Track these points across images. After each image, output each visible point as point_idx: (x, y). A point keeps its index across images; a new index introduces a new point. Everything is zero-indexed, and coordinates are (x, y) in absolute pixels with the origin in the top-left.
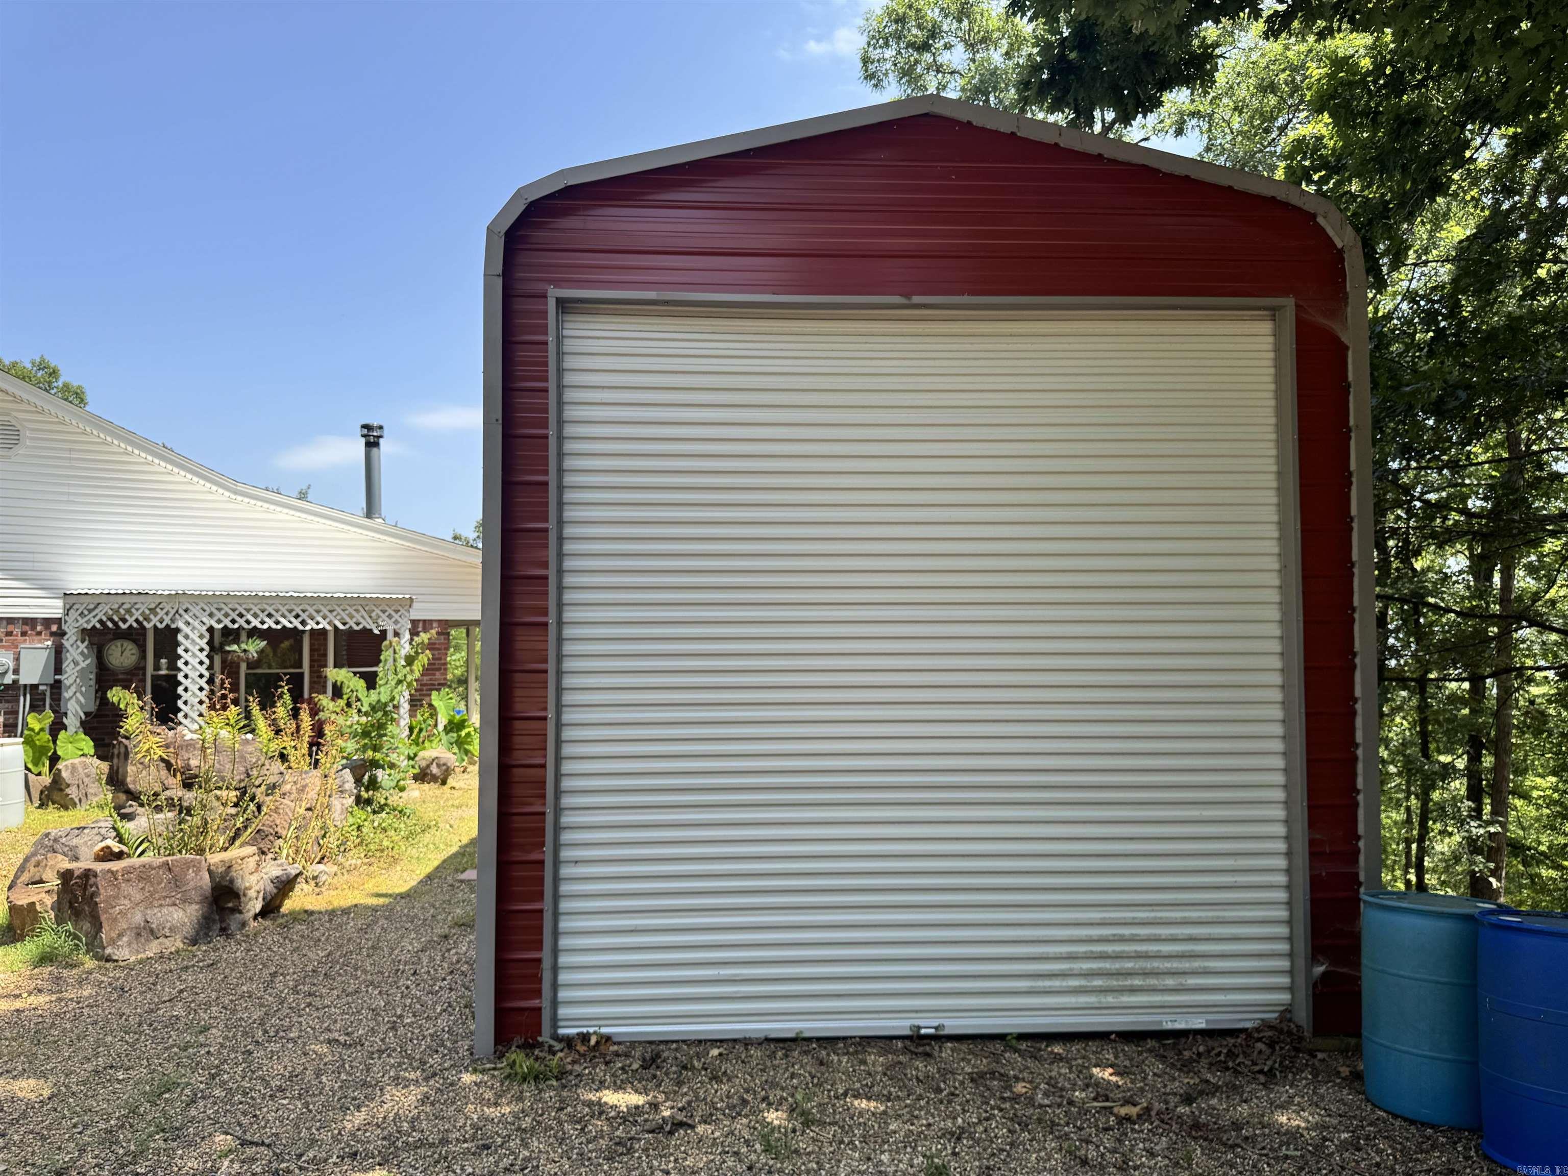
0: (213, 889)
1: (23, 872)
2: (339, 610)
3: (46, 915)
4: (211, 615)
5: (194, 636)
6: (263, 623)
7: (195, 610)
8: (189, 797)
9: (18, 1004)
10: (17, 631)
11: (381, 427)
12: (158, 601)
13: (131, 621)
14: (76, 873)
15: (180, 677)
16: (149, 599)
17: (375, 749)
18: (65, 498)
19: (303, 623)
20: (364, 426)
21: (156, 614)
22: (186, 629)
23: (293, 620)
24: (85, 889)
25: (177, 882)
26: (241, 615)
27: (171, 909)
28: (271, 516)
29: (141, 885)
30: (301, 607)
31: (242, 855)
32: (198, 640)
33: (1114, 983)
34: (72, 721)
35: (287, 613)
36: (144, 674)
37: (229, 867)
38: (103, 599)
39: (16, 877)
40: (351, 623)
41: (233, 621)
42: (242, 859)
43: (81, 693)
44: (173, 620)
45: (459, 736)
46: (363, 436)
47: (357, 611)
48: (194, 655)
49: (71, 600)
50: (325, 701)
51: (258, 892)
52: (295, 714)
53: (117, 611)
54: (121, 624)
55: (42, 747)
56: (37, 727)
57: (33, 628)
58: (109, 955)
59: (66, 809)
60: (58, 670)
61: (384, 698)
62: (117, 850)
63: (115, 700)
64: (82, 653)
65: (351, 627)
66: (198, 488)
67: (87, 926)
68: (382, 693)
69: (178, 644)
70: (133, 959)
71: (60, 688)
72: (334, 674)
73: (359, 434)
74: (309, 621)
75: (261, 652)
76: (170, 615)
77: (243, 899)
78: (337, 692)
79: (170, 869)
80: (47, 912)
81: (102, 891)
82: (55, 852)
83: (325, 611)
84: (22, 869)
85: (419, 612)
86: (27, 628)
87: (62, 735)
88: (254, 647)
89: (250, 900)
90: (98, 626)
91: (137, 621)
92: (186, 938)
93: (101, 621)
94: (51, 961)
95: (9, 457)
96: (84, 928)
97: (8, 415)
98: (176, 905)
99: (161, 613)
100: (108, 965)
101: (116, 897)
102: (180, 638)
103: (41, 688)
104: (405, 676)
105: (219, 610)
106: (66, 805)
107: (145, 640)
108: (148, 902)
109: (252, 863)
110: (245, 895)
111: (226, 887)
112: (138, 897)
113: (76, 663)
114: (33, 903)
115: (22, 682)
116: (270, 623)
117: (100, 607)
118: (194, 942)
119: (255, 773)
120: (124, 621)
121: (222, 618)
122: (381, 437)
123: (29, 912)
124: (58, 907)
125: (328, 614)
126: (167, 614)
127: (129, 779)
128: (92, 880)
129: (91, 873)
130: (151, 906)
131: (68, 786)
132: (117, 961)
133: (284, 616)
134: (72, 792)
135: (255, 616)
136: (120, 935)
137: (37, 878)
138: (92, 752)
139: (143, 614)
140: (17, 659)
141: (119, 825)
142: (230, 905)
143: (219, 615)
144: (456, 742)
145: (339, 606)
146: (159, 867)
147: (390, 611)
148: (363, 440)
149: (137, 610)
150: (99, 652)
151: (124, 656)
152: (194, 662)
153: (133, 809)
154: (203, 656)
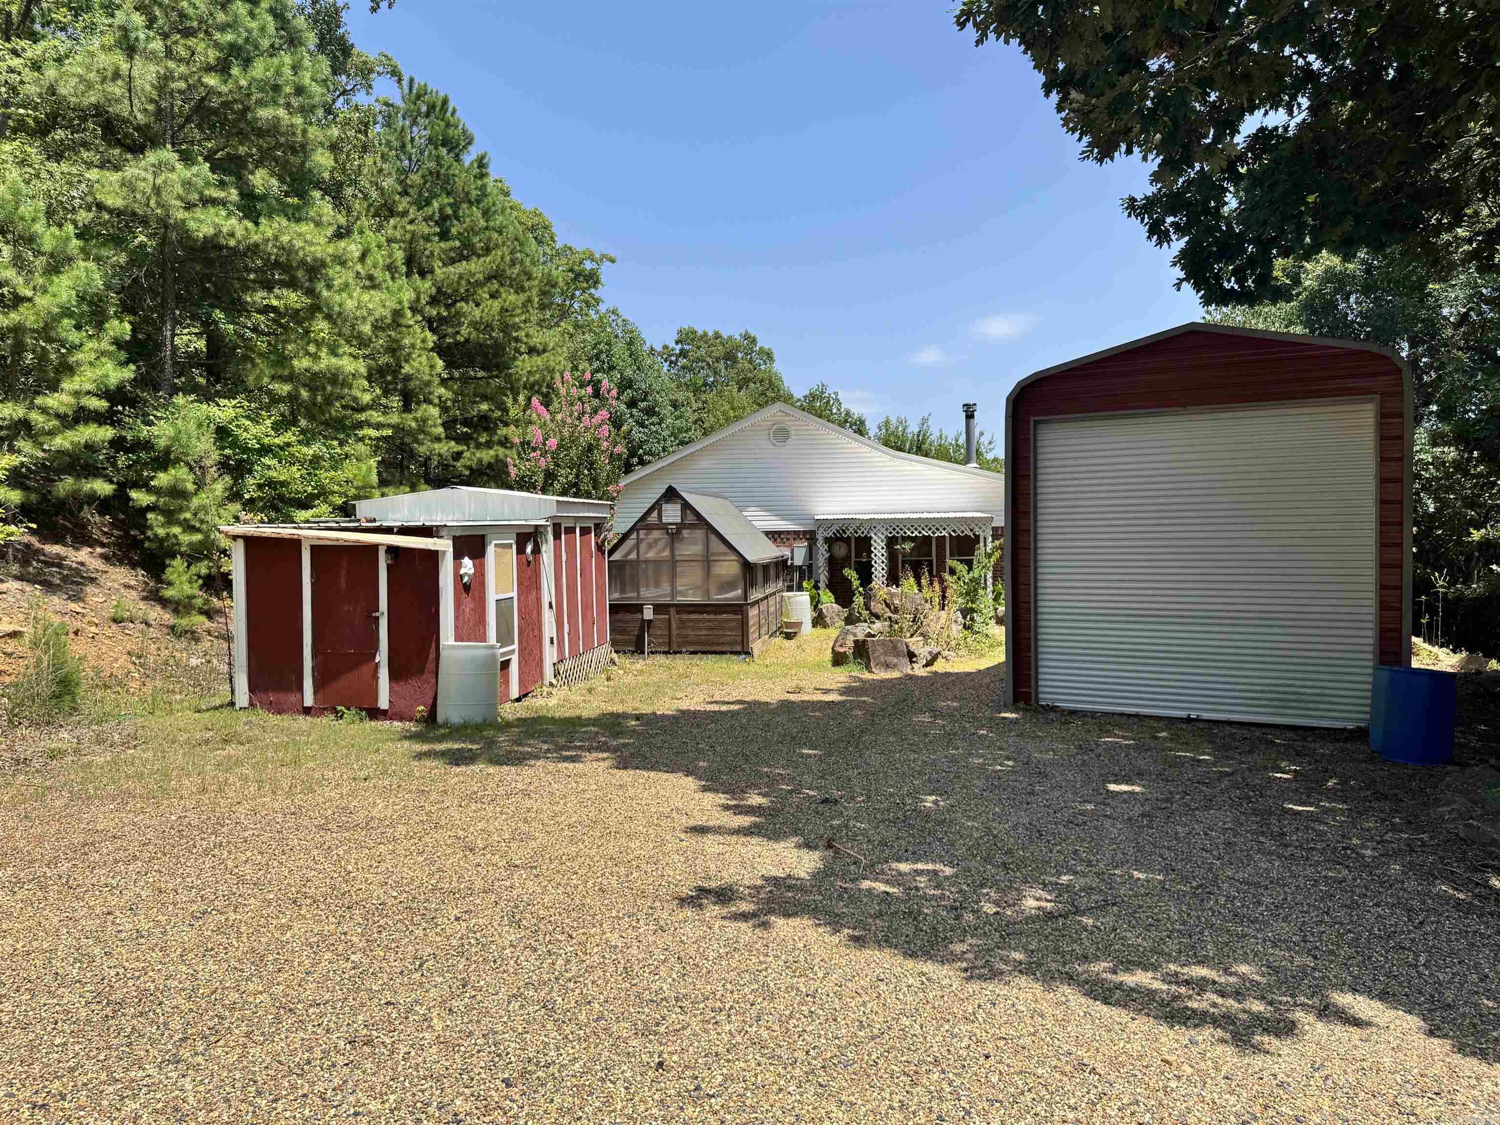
0: (908, 652)
1: (837, 642)
2: (952, 525)
4: (887, 530)
5: (879, 541)
6: (912, 533)
7: (879, 527)
8: (894, 617)
10: (791, 537)
11: (974, 405)
12: (861, 523)
13: (848, 533)
14: (861, 641)
15: (873, 562)
16: (856, 521)
17: (973, 602)
19: (934, 533)
20: (965, 405)
21: (860, 530)
22: (875, 537)
23: (928, 531)
24: (864, 646)
25: (895, 647)
26: (901, 529)
27: (893, 657)
28: (913, 468)
29: (883, 648)
30: (932, 524)
31: (918, 640)
32: (881, 543)
33: (1283, 704)
34: (822, 585)
36: (852, 562)
37: (913, 644)
38: (835, 522)
39: (834, 644)
40: (959, 532)
41: (898, 533)
43: (826, 571)
44: (868, 533)
46: (965, 411)
47: (962, 525)
48: (879, 551)
49: (820, 522)
50: (947, 576)
51: (924, 656)
52: (931, 583)
53: (841, 528)
54: (843, 535)
55: (813, 596)
56: (808, 587)
57: (799, 536)
58: (874, 671)
59: (824, 628)
60: (811, 558)
61: (976, 575)
62: (873, 634)
63: (845, 574)
64: (825, 550)
65: (959, 534)
66: (874, 455)
67: (865, 660)
68: (976, 573)
69: (871, 545)
70: (882, 674)
71: (813, 568)
72: (950, 562)
73: (963, 410)
75: (911, 549)
76: (867, 530)
77: (918, 658)
78: (952, 572)
79: (893, 643)
80: (850, 654)
81: (870, 648)
83: (945, 526)
86: (796, 536)
87: (821, 592)
88: (908, 546)
89: (921, 659)
90: (833, 536)
91: (851, 533)
92: (900, 669)
93: (834, 533)
94: (854, 672)
95: (785, 446)
97: (783, 423)
98: (895, 656)
99: (863, 529)
100: (874, 675)
101: (875, 650)
102: (872, 542)
103: (804, 567)
104: (986, 564)
105: (890, 527)
106: (825, 626)
107: (851, 544)
109: (921, 643)
110: (919, 656)
111: (912, 652)
112: (882, 651)
113: (822, 555)
114: (845, 652)
115: (795, 564)
116: (916, 533)
117: (833, 527)
120: (845, 534)
121: (892, 531)
122: (974, 411)
124: (854, 654)
126: (865, 530)
127: (872, 608)
129: (866, 641)
130: (886, 656)
131: (825, 616)
133: (924, 530)
134: (828, 620)
135: (909, 529)
136: (877, 665)
137: (844, 643)
138: (834, 600)
139: (854, 529)
140: (792, 552)
141: (871, 625)
142: (914, 660)
143: (891, 529)
145: (952, 523)
146: (889, 642)
147: (981, 525)
148: (965, 414)
149: (851, 527)
150: (830, 550)
151: (840, 551)
152: (879, 555)
153: (873, 619)
154: (883, 552)
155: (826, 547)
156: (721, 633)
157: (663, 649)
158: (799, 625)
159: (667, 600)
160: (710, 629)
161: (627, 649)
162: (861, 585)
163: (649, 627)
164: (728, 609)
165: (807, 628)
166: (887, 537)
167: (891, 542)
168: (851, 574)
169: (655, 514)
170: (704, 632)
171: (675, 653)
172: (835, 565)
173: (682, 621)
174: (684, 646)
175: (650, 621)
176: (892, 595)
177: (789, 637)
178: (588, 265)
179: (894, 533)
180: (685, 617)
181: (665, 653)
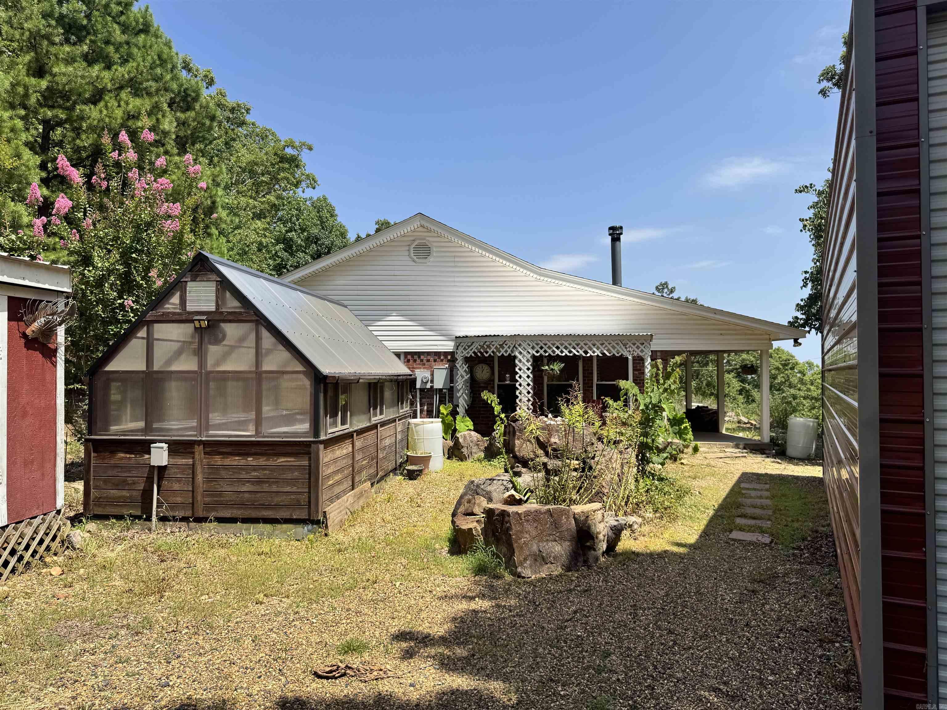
0: (578, 531)
1: (460, 505)
2: (606, 343)
3: (478, 538)
4: (533, 348)
5: (524, 360)
6: (562, 352)
7: (524, 345)
8: (552, 464)
9: (473, 606)
10: (432, 359)
11: (621, 228)
12: (503, 340)
13: (490, 352)
14: (497, 512)
15: (517, 385)
16: (499, 339)
18: (453, 284)
20: (610, 228)
21: (503, 348)
22: (520, 357)
23: (579, 350)
24: (502, 524)
26: (549, 348)
27: (554, 543)
28: (559, 288)
29: (535, 525)
30: (584, 342)
31: (594, 508)
32: (526, 363)
34: (461, 410)
35: (576, 346)
36: (494, 384)
37: (587, 517)
38: (475, 340)
39: (456, 508)
40: (614, 352)
41: (545, 351)
42: (594, 512)
43: (466, 394)
44: (512, 351)
45: (680, 429)
46: (610, 235)
47: (617, 344)
48: (524, 372)
49: (460, 340)
51: (604, 536)
53: (482, 347)
54: (485, 354)
55: (448, 424)
56: (445, 412)
57: (439, 358)
58: (520, 573)
59: (462, 461)
60: (452, 381)
62: (518, 498)
63: (485, 398)
64: (465, 371)
65: (614, 354)
66: (519, 273)
67: (504, 550)
70: (533, 577)
71: (453, 391)
73: (608, 233)
74: (589, 351)
75: (561, 371)
76: (511, 348)
77: (596, 541)
79: (551, 515)
80: (479, 536)
81: (513, 527)
82: (478, 494)
83: (598, 344)
84: (459, 503)
85: (658, 345)
86: (436, 357)
87: (458, 418)
88: (557, 367)
89: (600, 541)
90: (473, 355)
91: (493, 352)
92: (563, 565)
93: (474, 352)
94: (485, 572)
95: (426, 263)
96: (503, 551)
97: (424, 239)
98: (556, 541)
99: (506, 347)
100: (519, 580)
101: (521, 532)
102: (517, 362)
103: (444, 391)
104: (670, 385)
105: (537, 344)
106: (462, 458)
107: (493, 364)
108: (540, 537)
109: (599, 514)
110: (597, 538)
111: (586, 530)
112: (534, 533)
113: (463, 377)
114: (471, 529)
115: (435, 387)
116: (566, 352)
117: (474, 345)
118: (568, 569)
119: (589, 449)
120: (487, 352)
121: (539, 350)
122: (621, 234)
123: (469, 534)
124: (485, 531)
125: (600, 346)
126: (509, 347)
127: (516, 449)
128: (507, 518)
129: (505, 513)
130: (541, 540)
131: (462, 447)
132: (524, 578)
133: (574, 348)
134: (464, 450)
135: (558, 348)
136: (525, 559)
137: (470, 511)
138: (472, 428)
139: (496, 348)
140: (432, 375)
141: (514, 479)
142: (588, 544)
143: (538, 348)
144: (678, 432)
145: (606, 341)
146: (545, 513)
147: (638, 344)
148: (610, 237)
149: (493, 345)
150: (471, 371)
151: (482, 372)
152: (524, 376)
153: (520, 469)
154: (529, 373)
155: (465, 367)
156: (274, 488)
157: (179, 514)
158: (425, 460)
159: (190, 436)
160: (259, 481)
161: (125, 512)
162: (503, 410)
163: (160, 479)
164: (289, 449)
165: (438, 462)
166: (533, 357)
167: (537, 362)
168: (492, 397)
169: (175, 299)
170: (247, 487)
171: (199, 520)
172: (477, 389)
173: (214, 469)
174: (214, 509)
175: (162, 469)
176: (548, 429)
177: (412, 476)
178: (289, 151)
179: (542, 352)
180: (218, 460)
181: (184, 519)
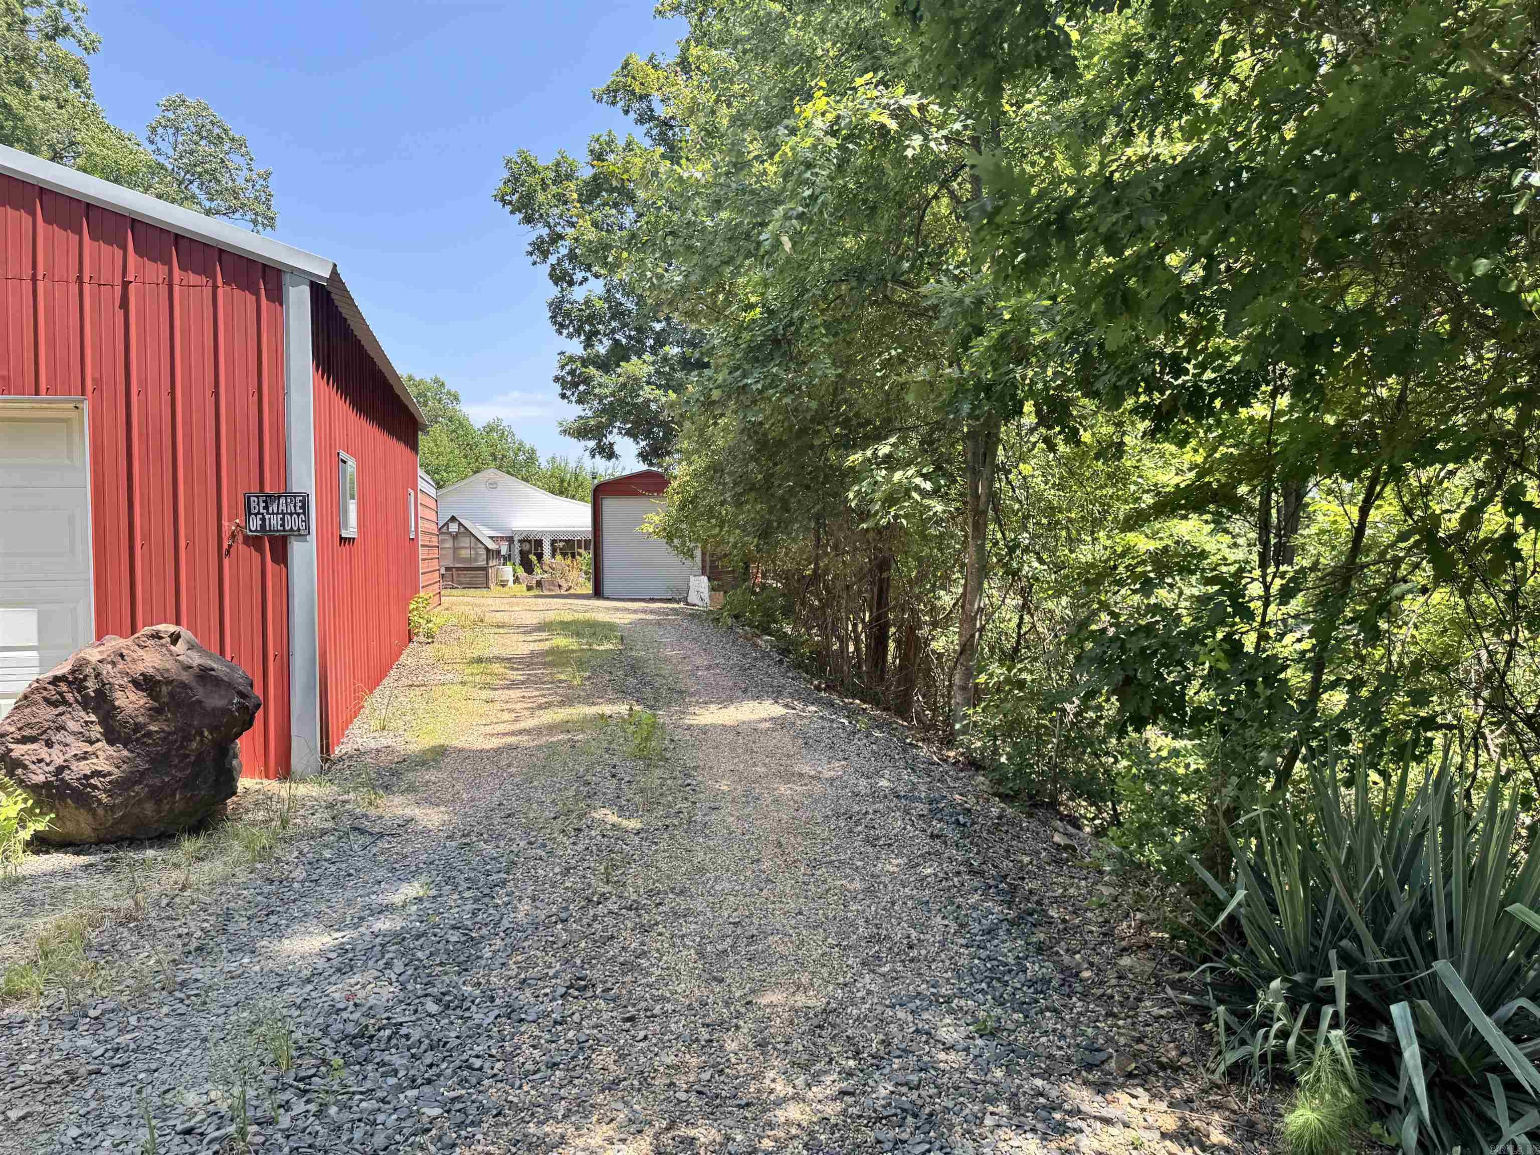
22: (544, 540)
34: (517, 563)
60: (511, 550)
69: (542, 543)
88: (559, 543)
140: (503, 546)
143: (553, 536)
150: (521, 546)
151: (526, 547)
152: (547, 547)
154: (549, 545)
155: (519, 544)
156: (477, 579)
160: (472, 577)
162: (538, 561)
164: (481, 569)
165: (511, 583)
166: (551, 539)
167: (553, 542)
168: (533, 558)
172: (524, 555)
176: (552, 563)
177: (503, 586)
179: (555, 538)
